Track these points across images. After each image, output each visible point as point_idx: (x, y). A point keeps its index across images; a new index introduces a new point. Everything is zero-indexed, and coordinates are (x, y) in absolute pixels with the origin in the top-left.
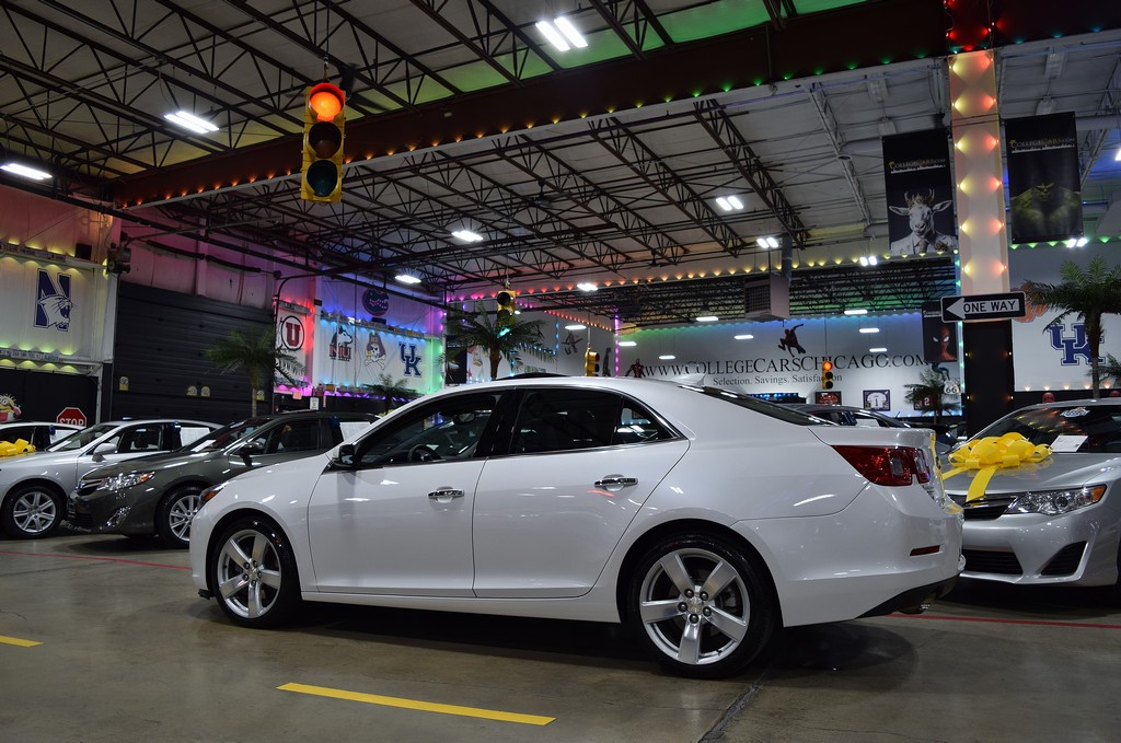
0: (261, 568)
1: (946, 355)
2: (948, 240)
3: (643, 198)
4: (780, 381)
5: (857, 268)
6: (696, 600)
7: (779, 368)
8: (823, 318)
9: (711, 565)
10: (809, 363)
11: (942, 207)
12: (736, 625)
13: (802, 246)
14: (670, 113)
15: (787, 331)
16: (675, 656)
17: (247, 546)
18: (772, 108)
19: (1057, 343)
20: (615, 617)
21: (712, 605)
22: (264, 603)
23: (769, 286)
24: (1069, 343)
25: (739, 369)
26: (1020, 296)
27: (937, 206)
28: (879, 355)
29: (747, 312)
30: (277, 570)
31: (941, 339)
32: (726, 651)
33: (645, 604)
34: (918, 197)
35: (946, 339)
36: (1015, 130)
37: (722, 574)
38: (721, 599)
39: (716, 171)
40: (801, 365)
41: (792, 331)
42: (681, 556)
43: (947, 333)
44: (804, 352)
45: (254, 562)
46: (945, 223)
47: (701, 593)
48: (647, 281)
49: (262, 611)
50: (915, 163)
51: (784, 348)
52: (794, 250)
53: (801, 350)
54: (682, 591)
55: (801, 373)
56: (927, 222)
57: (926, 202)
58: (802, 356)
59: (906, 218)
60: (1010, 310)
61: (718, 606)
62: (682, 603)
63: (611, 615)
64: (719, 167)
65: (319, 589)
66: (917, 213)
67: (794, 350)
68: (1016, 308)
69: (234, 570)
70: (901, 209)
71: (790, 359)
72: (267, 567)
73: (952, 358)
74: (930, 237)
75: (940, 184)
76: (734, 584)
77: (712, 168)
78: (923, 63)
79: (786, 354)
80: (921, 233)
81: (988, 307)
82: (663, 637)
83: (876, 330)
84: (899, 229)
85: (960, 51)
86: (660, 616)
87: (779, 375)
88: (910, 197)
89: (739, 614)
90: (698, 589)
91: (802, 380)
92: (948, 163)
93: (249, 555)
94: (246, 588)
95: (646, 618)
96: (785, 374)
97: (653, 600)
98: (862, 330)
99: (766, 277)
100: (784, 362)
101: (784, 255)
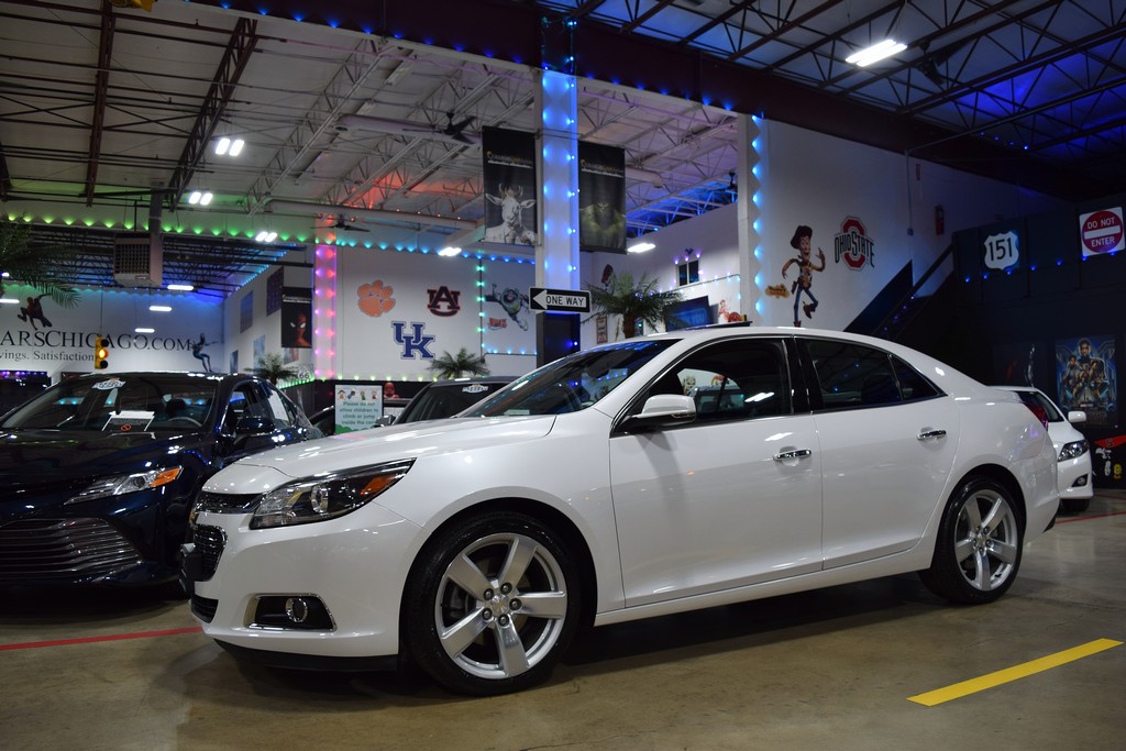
1: (301, 341)
2: (530, 235)
3: (47, 111)
4: (17, 357)
6: (981, 534)
7: (16, 341)
8: (100, 291)
10: (55, 339)
11: (528, 204)
13: (172, 208)
14: (200, 24)
15: (30, 300)
18: (289, 55)
19: (398, 338)
23: (148, 246)
24: (408, 339)
26: (586, 295)
27: (524, 203)
28: (145, 336)
31: (298, 325)
33: (957, 544)
34: (510, 191)
35: (303, 326)
39: (170, 103)
40: (46, 341)
41: (37, 300)
43: (304, 319)
44: (50, 325)
46: (532, 219)
50: (508, 159)
51: (24, 319)
53: (46, 323)
55: (46, 349)
56: (516, 215)
57: (516, 197)
58: (47, 329)
59: (500, 209)
60: (579, 306)
64: (175, 99)
66: (510, 205)
67: (37, 322)
70: (496, 198)
71: (32, 332)
73: (306, 344)
74: (518, 230)
75: (528, 182)
77: (167, 98)
79: (27, 326)
80: (511, 225)
81: (564, 301)
83: (168, 309)
84: (494, 217)
85: (550, 69)
87: (16, 350)
88: (503, 190)
90: (984, 525)
91: (45, 357)
92: (534, 166)
96: (24, 349)
98: (153, 308)
99: (145, 235)
100: (24, 335)
101: (152, 213)
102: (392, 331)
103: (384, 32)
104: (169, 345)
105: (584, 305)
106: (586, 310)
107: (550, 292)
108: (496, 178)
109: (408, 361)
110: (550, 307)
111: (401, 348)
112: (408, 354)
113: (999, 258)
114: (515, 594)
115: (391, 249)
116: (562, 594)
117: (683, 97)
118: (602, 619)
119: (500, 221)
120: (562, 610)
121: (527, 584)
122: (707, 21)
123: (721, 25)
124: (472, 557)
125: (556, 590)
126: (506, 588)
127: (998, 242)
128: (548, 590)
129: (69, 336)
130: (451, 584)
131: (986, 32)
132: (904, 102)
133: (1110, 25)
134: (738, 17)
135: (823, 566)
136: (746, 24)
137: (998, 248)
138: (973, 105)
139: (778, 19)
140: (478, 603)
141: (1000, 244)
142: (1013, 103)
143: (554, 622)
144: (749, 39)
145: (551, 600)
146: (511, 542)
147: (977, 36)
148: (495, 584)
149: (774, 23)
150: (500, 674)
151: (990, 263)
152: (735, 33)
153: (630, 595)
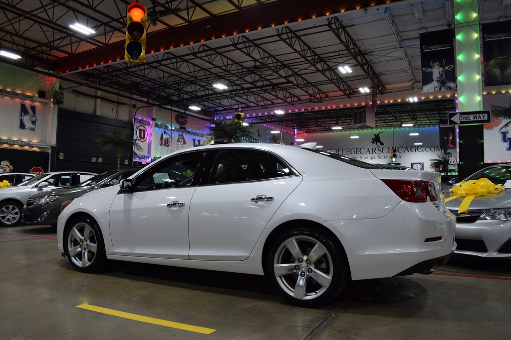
0: (88, 242)
1: (450, 145)
2: (452, 85)
3: (305, 69)
4: (372, 158)
6: (304, 264)
7: (371, 152)
9: (313, 245)
10: (385, 150)
11: (449, 68)
12: (325, 279)
13: (382, 93)
15: (375, 135)
16: (292, 294)
17: (81, 231)
18: (366, 23)
19: (504, 140)
20: (261, 272)
21: (312, 267)
22: (90, 260)
23: (365, 111)
24: (510, 140)
25: (353, 153)
26: (488, 112)
27: (447, 68)
28: (419, 146)
29: (355, 124)
30: (95, 243)
31: (448, 138)
32: (320, 293)
33: (276, 266)
34: (437, 63)
35: (451, 138)
37: (318, 250)
38: (318, 264)
39: (339, 55)
40: (382, 151)
41: (378, 135)
42: (296, 240)
43: (451, 135)
44: (383, 145)
45: (85, 239)
46: (451, 76)
47: (307, 260)
48: (308, 110)
49: (88, 264)
50: (436, 46)
51: (374, 143)
52: (378, 95)
53: (382, 144)
54: (297, 259)
55: (382, 155)
56: (441, 76)
57: (441, 66)
58: (382, 146)
59: (431, 74)
61: (316, 268)
62: (296, 266)
63: (259, 271)
64: (341, 53)
65: (115, 254)
66: (436, 71)
67: (379, 144)
69: (76, 243)
70: (429, 69)
71: (377, 148)
72: (91, 242)
73: (453, 147)
74: (442, 83)
75: (448, 57)
76: (325, 256)
77: (337, 54)
79: (375, 146)
80: (438, 81)
81: (471, 118)
82: (286, 283)
83: (417, 134)
84: (427, 79)
86: (285, 272)
87: (371, 155)
88: (433, 63)
89: (327, 273)
90: (305, 258)
91: (382, 158)
92: (452, 46)
93: (83, 235)
94: (81, 252)
95: (277, 273)
96: (374, 155)
97: (282, 263)
100: (374, 149)
101: (373, 97)
102: (500, 137)
104: (433, 149)
105: (486, 118)
106: (488, 121)
107: (461, 114)
110: (461, 123)
111: (506, 145)
119: (431, 81)
120: (96, 251)
129: (391, 148)
130: (73, 236)
135: (190, 258)
146: (85, 226)
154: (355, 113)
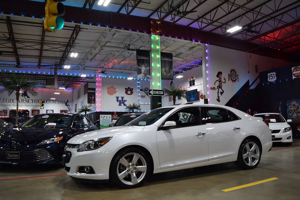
1: (93, 102)
2: (149, 76)
3: (29, 46)
4: (21, 106)
5: (80, 77)
8: (42, 89)
10: (30, 101)
13: (60, 69)
14: (67, 25)
15: (24, 91)
18: (88, 32)
19: (117, 101)
23: (54, 79)
24: (120, 101)
25: (7, 101)
26: (163, 91)
27: (147, 68)
29: (46, 85)
31: (92, 98)
34: (143, 65)
36: (163, 55)
39: (59, 44)
40: (28, 102)
41: (26, 91)
43: (93, 96)
44: (29, 98)
46: (149, 72)
50: (143, 57)
51: (23, 96)
52: (58, 69)
53: (28, 97)
55: (28, 104)
56: (145, 71)
57: (145, 67)
58: (28, 99)
59: (141, 70)
60: (161, 94)
64: (60, 43)
66: (143, 69)
67: (26, 97)
68: (162, 93)
70: (140, 67)
71: (25, 99)
73: (94, 103)
74: (145, 75)
75: (148, 63)
77: (58, 43)
78: (145, 34)
80: (144, 74)
81: (157, 92)
83: (59, 93)
84: (139, 72)
85: (153, 34)
87: (20, 104)
88: (142, 65)
91: (28, 106)
92: (149, 59)
93: (130, 162)
96: (23, 104)
98: (55, 93)
99: (53, 76)
100: (23, 100)
101: (55, 70)
103: (111, 27)
104: (59, 102)
106: (163, 95)
108: (140, 62)
109: (120, 107)
111: (118, 103)
112: (120, 105)
113: (271, 79)
114: (135, 166)
115: (116, 78)
116: (146, 166)
117: (187, 40)
118: (155, 172)
119: (141, 73)
120: (145, 170)
121: (138, 164)
122: (193, 21)
123: (197, 22)
124: (126, 158)
125: (144, 165)
126: (133, 165)
127: (271, 75)
128: (142, 165)
129: (34, 100)
130: (120, 164)
131: (265, 21)
132: (245, 39)
133: (297, 19)
134: (201, 20)
135: (209, 160)
136: (203, 21)
137: (271, 76)
138: (264, 39)
139: (210, 20)
140: (127, 168)
141: (272, 75)
142: (274, 38)
143: (144, 172)
144: (204, 25)
145: (143, 168)
146: (134, 155)
147: (263, 22)
148: (130, 164)
149: (209, 21)
150: (132, 184)
151: (269, 80)
152: (200, 23)
153: (162, 166)
154: (47, 79)
